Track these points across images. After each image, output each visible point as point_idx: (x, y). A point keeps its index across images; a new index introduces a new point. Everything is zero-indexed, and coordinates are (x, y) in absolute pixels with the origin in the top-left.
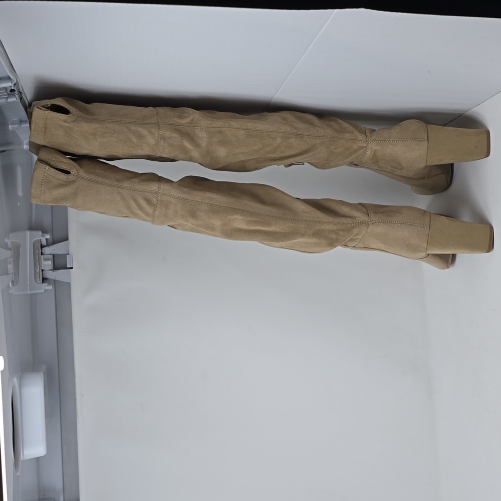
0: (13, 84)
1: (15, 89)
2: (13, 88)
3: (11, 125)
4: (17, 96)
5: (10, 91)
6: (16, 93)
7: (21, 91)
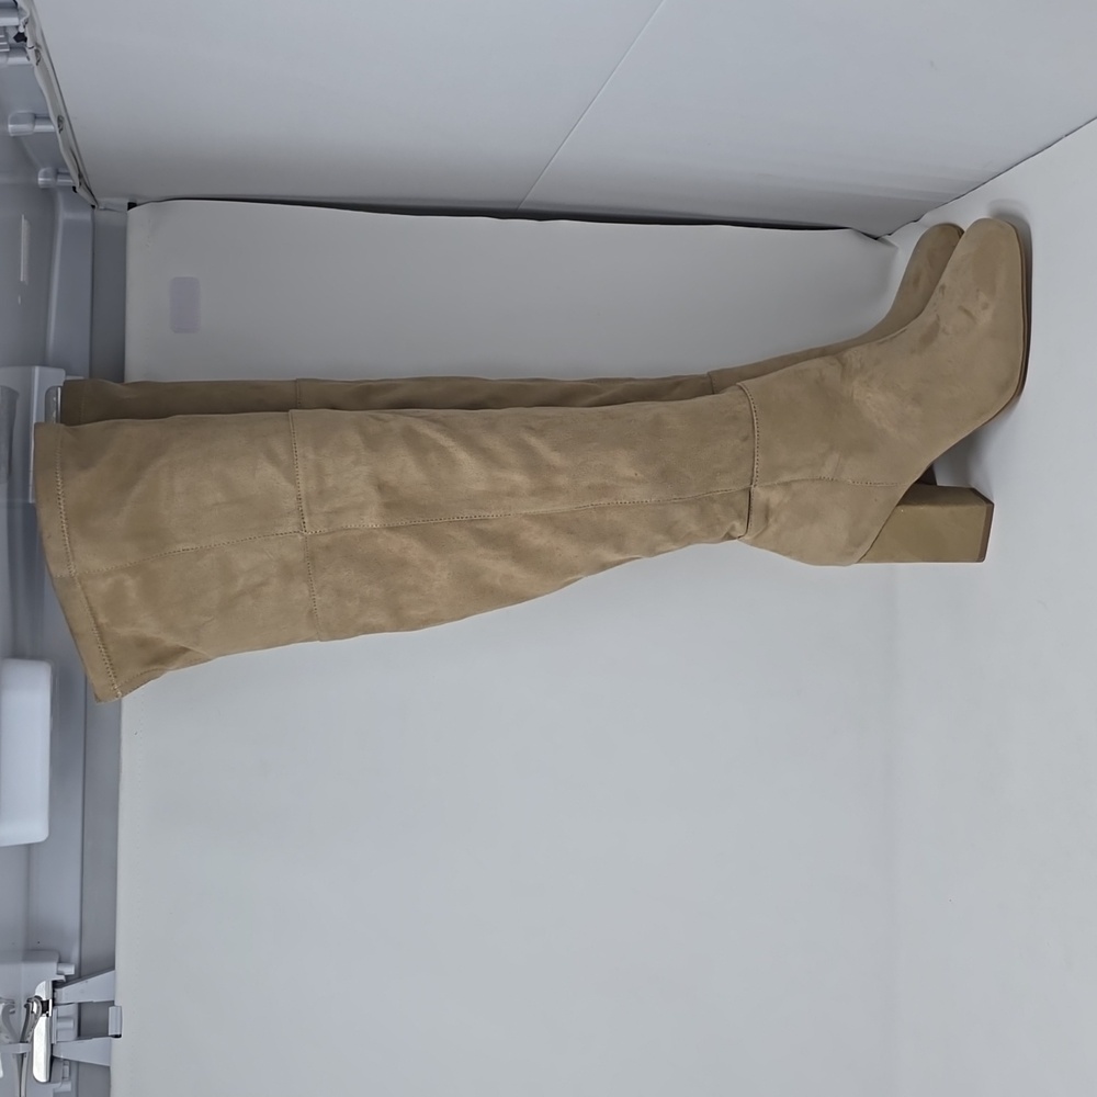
0: (22, 20)
1: (27, 35)
2: (21, 30)
3: (12, 123)
4: (31, 53)
5: (15, 38)
6: (29, 43)
7: (40, 42)
